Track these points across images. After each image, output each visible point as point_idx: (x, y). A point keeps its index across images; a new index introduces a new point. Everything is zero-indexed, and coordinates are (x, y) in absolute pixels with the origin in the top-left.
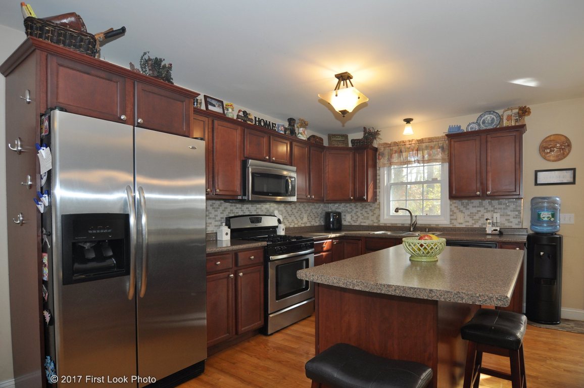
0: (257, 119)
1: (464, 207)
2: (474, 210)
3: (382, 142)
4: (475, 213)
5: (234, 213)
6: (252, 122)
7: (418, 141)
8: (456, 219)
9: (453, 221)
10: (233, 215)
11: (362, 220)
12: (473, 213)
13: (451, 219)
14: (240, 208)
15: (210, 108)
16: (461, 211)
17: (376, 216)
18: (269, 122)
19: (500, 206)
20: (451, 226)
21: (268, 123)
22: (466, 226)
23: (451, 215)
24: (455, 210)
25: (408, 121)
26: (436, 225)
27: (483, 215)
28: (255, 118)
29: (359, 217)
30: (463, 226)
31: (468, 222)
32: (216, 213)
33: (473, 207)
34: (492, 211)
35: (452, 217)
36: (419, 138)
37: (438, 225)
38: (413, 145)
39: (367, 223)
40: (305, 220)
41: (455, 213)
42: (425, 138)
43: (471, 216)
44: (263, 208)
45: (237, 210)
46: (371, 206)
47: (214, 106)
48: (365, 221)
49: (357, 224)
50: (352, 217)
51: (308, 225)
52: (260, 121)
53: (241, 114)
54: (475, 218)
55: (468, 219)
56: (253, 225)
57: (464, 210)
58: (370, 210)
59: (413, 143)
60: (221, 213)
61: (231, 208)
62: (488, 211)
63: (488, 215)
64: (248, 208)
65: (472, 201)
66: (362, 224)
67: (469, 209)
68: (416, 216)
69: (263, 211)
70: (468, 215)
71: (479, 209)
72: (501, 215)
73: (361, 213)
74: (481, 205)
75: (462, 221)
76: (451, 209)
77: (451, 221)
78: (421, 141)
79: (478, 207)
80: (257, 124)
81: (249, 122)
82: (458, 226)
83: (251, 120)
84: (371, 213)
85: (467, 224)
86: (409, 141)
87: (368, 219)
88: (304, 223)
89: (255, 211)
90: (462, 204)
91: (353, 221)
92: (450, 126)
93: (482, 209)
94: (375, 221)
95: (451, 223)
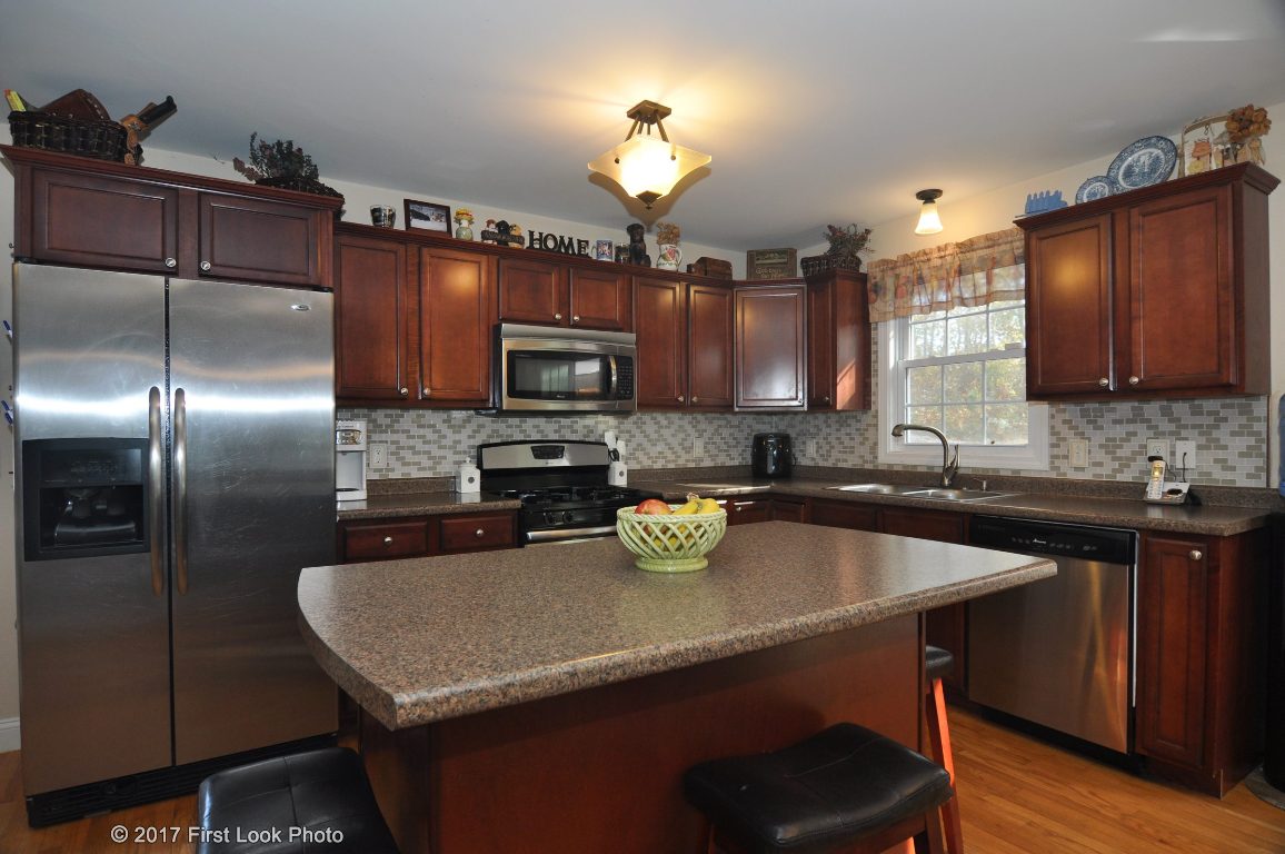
0: (536, 236)
1: (1088, 422)
2: (1119, 431)
3: (877, 257)
4: (1122, 440)
5: (502, 436)
6: (522, 243)
7: (959, 245)
8: (1066, 457)
9: (1057, 463)
10: (499, 441)
11: (840, 456)
12: (1114, 440)
13: (1054, 457)
14: (517, 426)
15: (416, 223)
16: (1081, 435)
17: (869, 444)
18: (571, 239)
19: (1198, 420)
20: (1053, 475)
21: (566, 242)
22: (1094, 475)
23: (1053, 446)
24: (1065, 431)
25: (928, 196)
26: (1014, 471)
27: (1145, 446)
28: (531, 233)
29: (833, 447)
30: (1087, 476)
31: (1100, 464)
32: (457, 437)
33: (1116, 422)
34: (1171, 433)
35: (1056, 451)
36: (961, 239)
37: (1018, 471)
38: (948, 258)
39: (850, 462)
40: (698, 451)
41: (1064, 439)
42: (979, 238)
43: (1110, 447)
44: (576, 427)
45: (509, 431)
46: (860, 421)
47: (427, 218)
48: (845, 456)
49: (829, 464)
50: (819, 447)
51: (707, 463)
52: (543, 239)
53: (493, 228)
54: (1119, 453)
55: (1100, 455)
56: (540, 463)
57: (1089, 430)
58: (857, 430)
59: (947, 253)
60: (470, 437)
61: (495, 426)
62: (1158, 435)
63: (1157, 447)
64: (538, 426)
65: (1112, 405)
66: (840, 465)
67: (1101, 428)
68: (956, 447)
69: (576, 432)
70: (1101, 446)
71: (1131, 428)
72: (1199, 447)
73: (838, 439)
74: (1138, 418)
75: (1081, 463)
76: (1053, 427)
77: (1052, 463)
78: (966, 247)
79: (1129, 421)
80: (537, 246)
81: (515, 245)
82: (1072, 476)
83: (520, 239)
84: (858, 439)
85: (1098, 470)
86: (939, 249)
87: (853, 452)
88: (693, 461)
89: (556, 431)
90: (1084, 414)
91: (822, 456)
92: (1030, 196)
93: (1141, 428)
94: (869, 457)
95: (1054, 468)
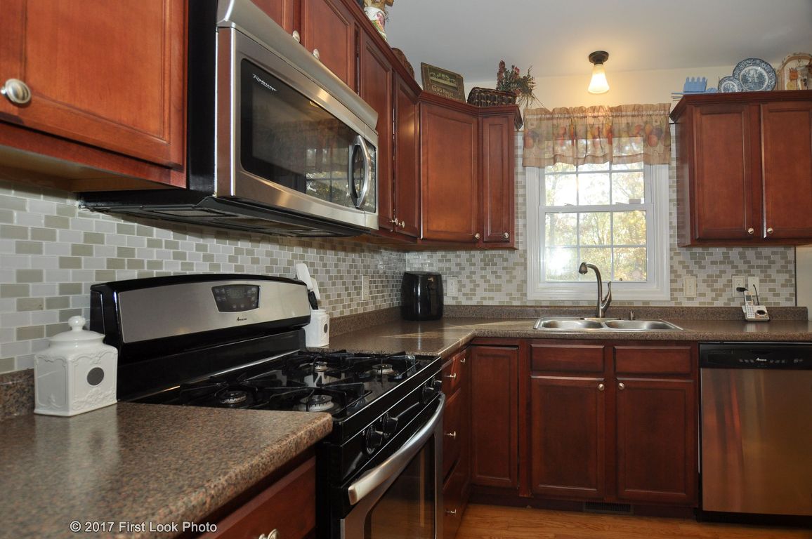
1: (696, 263)
2: (715, 270)
4: (717, 276)
7: (610, 110)
8: (681, 290)
9: (676, 294)
11: (487, 294)
12: (712, 276)
13: (672, 290)
16: (691, 272)
17: (515, 282)
19: (760, 262)
20: (673, 304)
22: (700, 303)
23: (672, 281)
24: (681, 271)
26: (644, 302)
27: (731, 281)
29: (478, 286)
30: (695, 304)
31: (703, 295)
33: (713, 263)
34: (745, 271)
35: (675, 285)
36: (614, 104)
37: (648, 302)
38: (601, 119)
39: (497, 299)
41: (680, 276)
43: (710, 280)
46: (506, 260)
48: (491, 294)
49: (474, 302)
50: (461, 285)
54: (716, 286)
55: (703, 288)
57: (695, 269)
58: (504, 268)
62: (739, 272)
63: (739, 281)
65: (711, 250)
66: (486, 303)
67: (703, 267)
70: (704, 281)
71: (722, 267)
72: (761, 281)
73: (482, 277)
74: (726, 260)
75: (693, 294)
76: (672, 267)
77: (672, 294)
79: (721, 263)
82: (686, 304)
84: (505, 277)
85: (702, 299)
87: (500, 290)
90: (693, 257)
91: (464, 294)
92: (688, 78)
93: (728, 267)
94: (516, 294)
95: (673, 299)
